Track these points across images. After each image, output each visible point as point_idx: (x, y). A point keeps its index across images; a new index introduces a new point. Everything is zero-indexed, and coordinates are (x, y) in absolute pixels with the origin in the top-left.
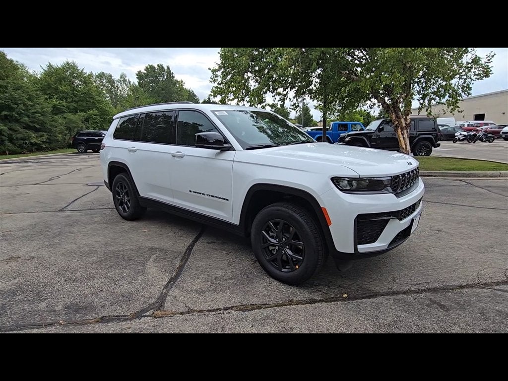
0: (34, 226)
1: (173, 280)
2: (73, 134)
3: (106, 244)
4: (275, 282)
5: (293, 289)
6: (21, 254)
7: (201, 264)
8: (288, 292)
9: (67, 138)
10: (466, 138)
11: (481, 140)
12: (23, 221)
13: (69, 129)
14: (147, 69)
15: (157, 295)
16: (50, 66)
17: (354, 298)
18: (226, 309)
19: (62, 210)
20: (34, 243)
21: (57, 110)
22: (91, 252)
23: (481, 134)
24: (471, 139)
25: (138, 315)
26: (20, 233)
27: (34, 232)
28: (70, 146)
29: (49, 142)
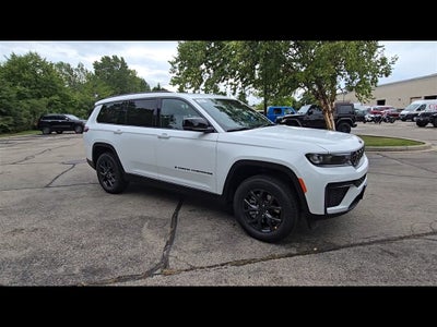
0: (27, 201)
1: (169, 243)
2: (38, 117)
3: (100, 215)
4: (256, 241)
5: (272, 246)
6: (24, 227)
7: (189, 229)
8: (269, 248)
9: (32, 121)
10: (373, 120)
11: (385, 121)
12: (15, 197)
13: (34, 113)
14: (103, 59)
15: (160, 256)
16: (13, 56)
17: (323, 251)
18: (222, 265)
19: (47, 186)
20: (32, 216)
21: (21, 96)
22: (88, 223)
23: (384, 116)
24: (377, 120)
25: (150, 273)
26: (16, 208)
27: (29, 206)
28: (35, 128)
29: (16, 125)
